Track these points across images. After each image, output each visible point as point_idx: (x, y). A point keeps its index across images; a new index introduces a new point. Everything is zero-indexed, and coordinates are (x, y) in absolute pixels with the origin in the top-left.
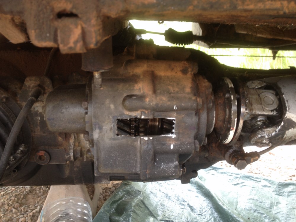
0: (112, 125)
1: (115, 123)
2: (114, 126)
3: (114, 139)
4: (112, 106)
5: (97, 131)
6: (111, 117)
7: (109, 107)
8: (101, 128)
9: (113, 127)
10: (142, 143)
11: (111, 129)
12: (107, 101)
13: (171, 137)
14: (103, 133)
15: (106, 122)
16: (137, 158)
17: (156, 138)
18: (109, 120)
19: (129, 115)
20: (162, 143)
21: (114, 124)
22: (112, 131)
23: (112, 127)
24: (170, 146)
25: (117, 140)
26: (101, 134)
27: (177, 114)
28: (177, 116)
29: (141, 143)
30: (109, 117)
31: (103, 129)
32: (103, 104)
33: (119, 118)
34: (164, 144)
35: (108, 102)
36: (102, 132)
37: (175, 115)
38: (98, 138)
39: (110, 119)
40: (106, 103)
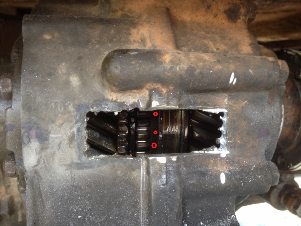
0: (75, 129)
1: (83, 122)
2: (79, 130)
3: (80, 166)
4: (75, 80)
5: (35, 145)
6: (71, 108)
7: (68, 83)
8: (43, 138)
9: (76, 133)
10: (152, 172)
11: (72, 139)
12: (62, 69)
13: (218, 156)
14: (49, 151)
15: (58, 122)
16: (139, 211)
17: (184, 160)
18: (66, 116)
19: (119, 101)
20: (200, 169)
21: (79, 124)
22: (75, 143)
23: (73, 134)
24: (218, 177)
25: (86, 167)
26: (43, 154)
27: (230, 98)
28: (230, 103)
29: (148, 172)
30: (66, 108)
31: (51, 141)
32: (50, 75)
33: (92, 110)
34: (203, 174)
35: (64, 71)
36: (47, 148)
37: (226, 101)
38: (35, 166)
39: (69, 112)
40: (60, 72)
